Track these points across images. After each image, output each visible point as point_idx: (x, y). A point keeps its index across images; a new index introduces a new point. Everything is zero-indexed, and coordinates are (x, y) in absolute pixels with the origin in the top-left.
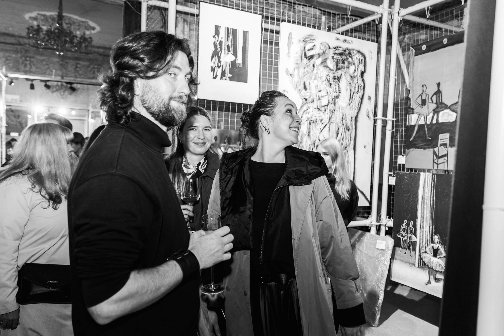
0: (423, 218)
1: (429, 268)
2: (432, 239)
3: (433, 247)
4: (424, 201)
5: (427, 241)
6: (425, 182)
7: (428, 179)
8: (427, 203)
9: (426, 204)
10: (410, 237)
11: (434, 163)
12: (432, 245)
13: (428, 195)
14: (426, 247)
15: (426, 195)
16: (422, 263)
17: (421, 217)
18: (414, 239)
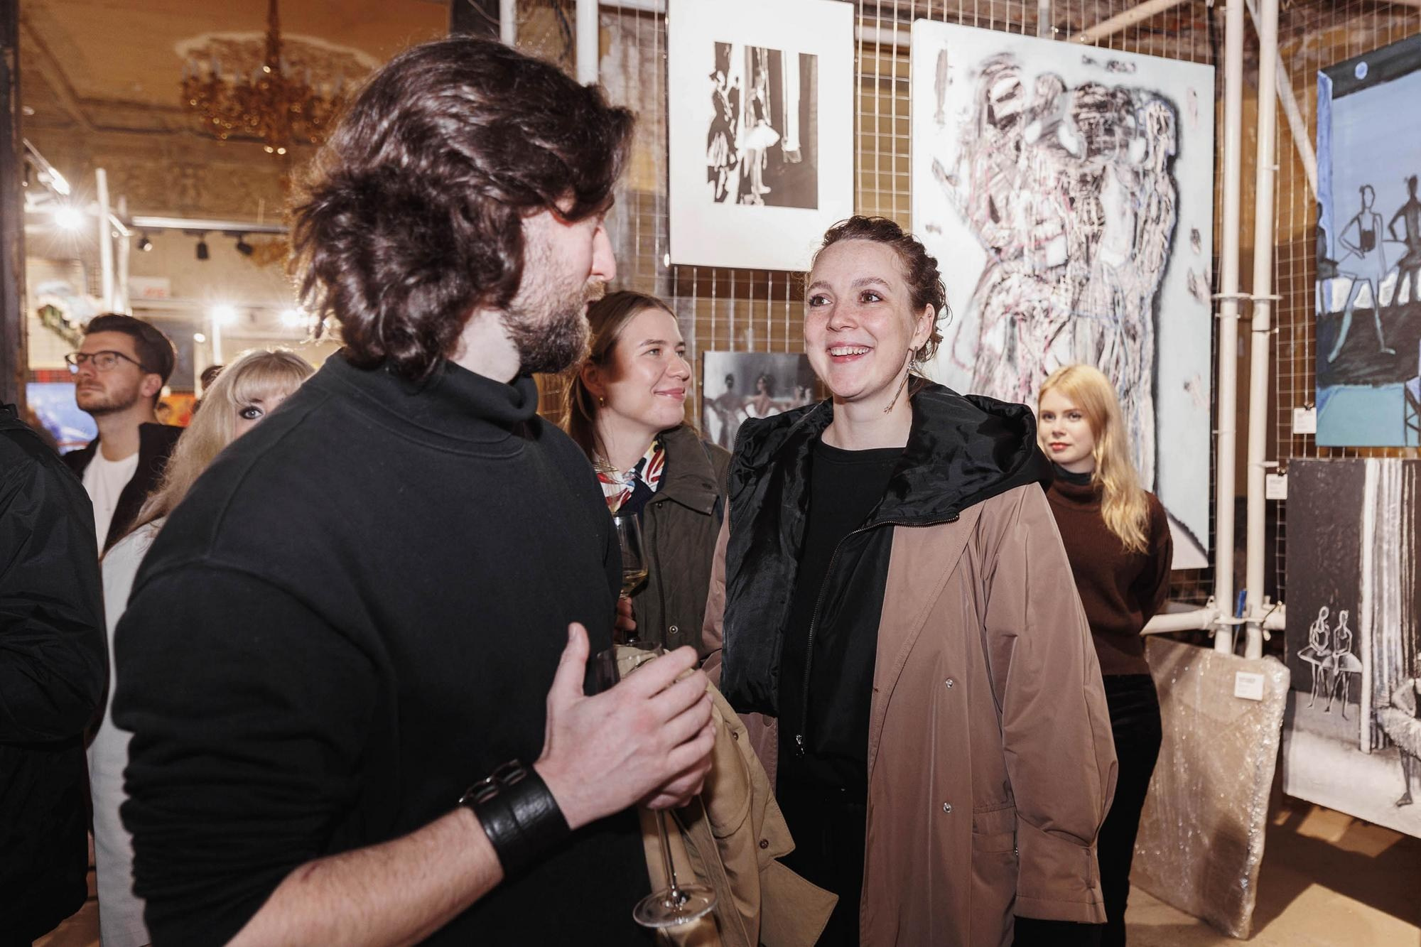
0: (1381, 598)
1: (1405, 754)
2: (1411, 663)
3: (1415, 688)
4: (1380, 548)
5: (1397, 669)
6: (1380, 487)
7: (1390, 478)
8: (1389, 550)
9: (1389, 556)
10: (1342, 661)
11: (1408, 428)
12: (1411, 681)
13: (1393, 526)
14: (1394, 689)
15: (1385, 528)
16: (1381, 740)
17: (1373, 598)
18: (1353, 664)
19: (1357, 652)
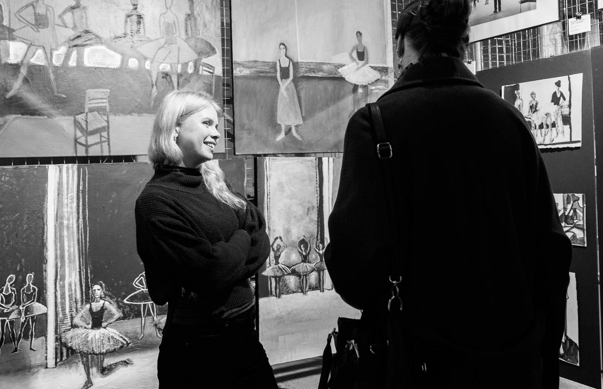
0: (62, 257)
1: (84, 355)
2: (87, 294)
3: (91, 309)
4: (62, 224)
5: (76, 302)
6: (60, 184)
7: (68, 177)
8: (68, 224)
9: (68, 227)
10: (28, 310)
11: (78, 145)
12: (88, 306)
13: (71, 208)
14: (74, 315)
15: (65, 210)
16: (65, 354)
17: (56, 258)
18: (38, 308)
19: (42, 300)
